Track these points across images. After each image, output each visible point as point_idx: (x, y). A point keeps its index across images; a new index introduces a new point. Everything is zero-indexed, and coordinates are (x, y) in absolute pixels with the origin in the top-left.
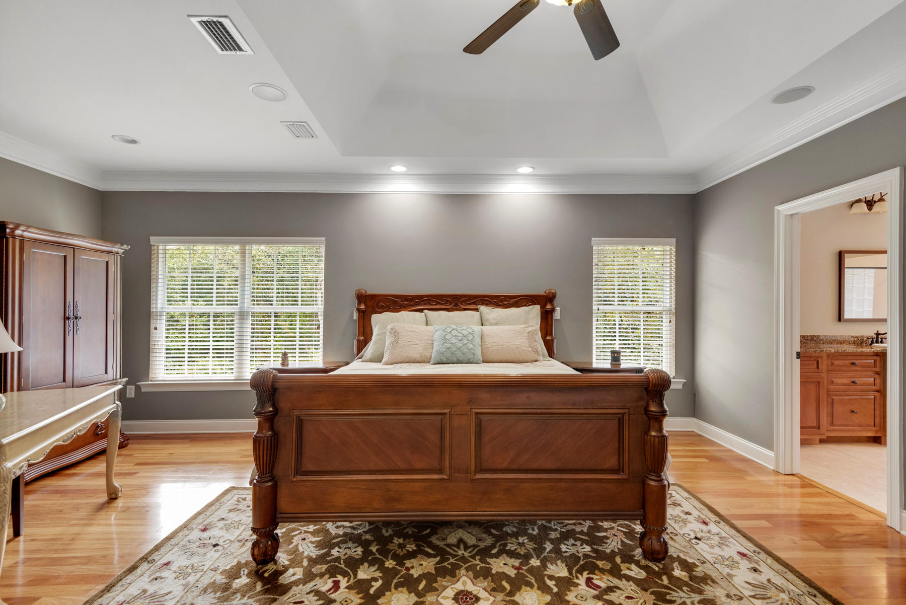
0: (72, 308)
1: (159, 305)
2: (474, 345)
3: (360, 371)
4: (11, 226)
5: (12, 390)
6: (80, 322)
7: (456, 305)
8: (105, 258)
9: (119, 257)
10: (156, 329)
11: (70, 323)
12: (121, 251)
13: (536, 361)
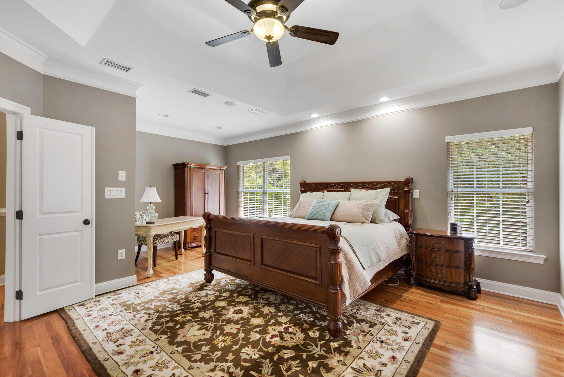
0: (206, 190)
1: (241, 189)
2: (326, 211)
3: (282, 220)
4: (190, 164)
5: (188, 216)
6: (209, 195)
7: (347, 188)
8: (218, 172)
9: (224, 171)
10: (239, 198)
11: (206, 195)
12: (224, 169)
13: (364, 223)
